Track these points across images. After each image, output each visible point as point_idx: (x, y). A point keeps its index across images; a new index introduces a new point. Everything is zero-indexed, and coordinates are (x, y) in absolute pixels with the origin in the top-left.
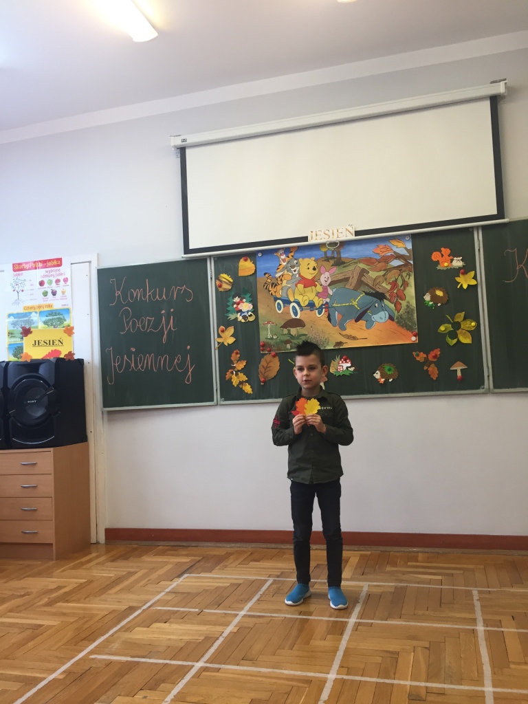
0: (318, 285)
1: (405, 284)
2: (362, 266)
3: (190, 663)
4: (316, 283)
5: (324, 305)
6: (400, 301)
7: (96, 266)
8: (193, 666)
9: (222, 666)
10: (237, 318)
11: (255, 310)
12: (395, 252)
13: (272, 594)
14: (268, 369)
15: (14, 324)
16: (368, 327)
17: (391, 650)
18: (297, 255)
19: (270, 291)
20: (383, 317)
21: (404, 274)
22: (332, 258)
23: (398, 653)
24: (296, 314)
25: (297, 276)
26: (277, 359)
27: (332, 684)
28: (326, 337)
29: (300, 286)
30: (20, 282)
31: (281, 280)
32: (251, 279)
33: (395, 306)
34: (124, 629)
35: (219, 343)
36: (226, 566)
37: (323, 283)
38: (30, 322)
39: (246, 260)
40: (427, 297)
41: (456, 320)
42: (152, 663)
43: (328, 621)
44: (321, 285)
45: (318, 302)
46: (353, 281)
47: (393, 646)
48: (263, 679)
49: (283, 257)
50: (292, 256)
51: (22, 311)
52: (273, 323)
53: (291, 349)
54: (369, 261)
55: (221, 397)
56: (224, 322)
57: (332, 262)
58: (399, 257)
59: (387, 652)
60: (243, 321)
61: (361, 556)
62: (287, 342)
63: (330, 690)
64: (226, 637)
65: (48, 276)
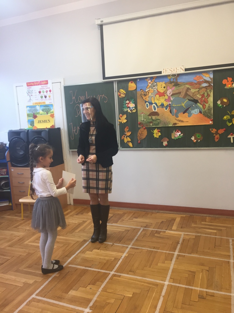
0: (166, 96)
1: (208, 96)
2: (188, 86)
3: (108, 272)
4: (165, 94)
5: (168, 105)
6: (205, 104)
7: (63, 85)
8: (110, 273)
9: (122, 274)
10: (127, 111)
11: (136, 107)
12: (204, 79)
13: (142, 236)
14: (142, 135)
15: (29, 111)
16: (189, 116)
17: (192, 270)
18: (156, 81)
19: (143, 98)
20: (197, 111)
21: (208, 91)
22: (173, 82)
23: (194, 272)
24: (155, 109)
25: (156, 91)
26: (146, 130)
27: (167, 287)
28: (169, 121)
29: (157, 95)
30: (30, 91)
31: (148, 93)
32: (134, 92)
33: (203, 106)
34: (82, 252)
35: (119, 122)
36: (123, 220)
37: (169, 95)
38: (36, 110)
39: (132, 83)
40: (219, 102)
41: (232, 114)
42: (93, 271)
43: (166, 253)
44: (167, 95)
45: (166, 104)
46: (183, 94)
47: (193, 269)
48: (138, 282)
49: (150, 81)
50: (154, 81)
51: (32, 105)
52: (144, 113)
53: (152, 126)
54: (191, 84)
55: (121, 147)
56: (122, 112)
57: (173, 84)
58: (206, 82)
59: (190, 271)
60: (130, 112)
61: (181, 217)
62: (151, 122)
63: (166, 290)
64: (123, 259)
65: (42, 89)
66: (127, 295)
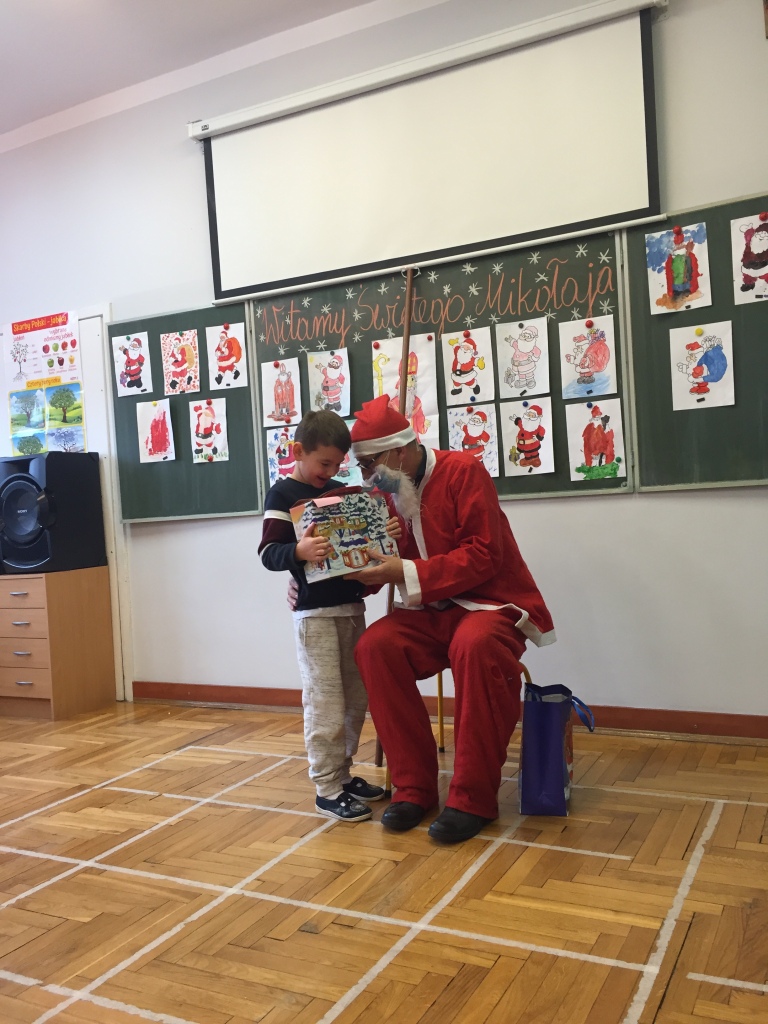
3: (76, 861)
7: (108, 321)
8: (77, 865)
9: (112, 868)
13: (271, 777)
15: (17, 407)
17: (345, 861)
23: (347, 866)
27: (222, 901)
30: (22, 348)
34: (45, 813)
36: (250, 738)
42: (36, 858)
47: (352, 856)
48: (144, 888)
51: (24, 388)
59: (339, 863)
63: (210, 909)
64: (154, 831)
65: (51, 338)
66: (77, 919)
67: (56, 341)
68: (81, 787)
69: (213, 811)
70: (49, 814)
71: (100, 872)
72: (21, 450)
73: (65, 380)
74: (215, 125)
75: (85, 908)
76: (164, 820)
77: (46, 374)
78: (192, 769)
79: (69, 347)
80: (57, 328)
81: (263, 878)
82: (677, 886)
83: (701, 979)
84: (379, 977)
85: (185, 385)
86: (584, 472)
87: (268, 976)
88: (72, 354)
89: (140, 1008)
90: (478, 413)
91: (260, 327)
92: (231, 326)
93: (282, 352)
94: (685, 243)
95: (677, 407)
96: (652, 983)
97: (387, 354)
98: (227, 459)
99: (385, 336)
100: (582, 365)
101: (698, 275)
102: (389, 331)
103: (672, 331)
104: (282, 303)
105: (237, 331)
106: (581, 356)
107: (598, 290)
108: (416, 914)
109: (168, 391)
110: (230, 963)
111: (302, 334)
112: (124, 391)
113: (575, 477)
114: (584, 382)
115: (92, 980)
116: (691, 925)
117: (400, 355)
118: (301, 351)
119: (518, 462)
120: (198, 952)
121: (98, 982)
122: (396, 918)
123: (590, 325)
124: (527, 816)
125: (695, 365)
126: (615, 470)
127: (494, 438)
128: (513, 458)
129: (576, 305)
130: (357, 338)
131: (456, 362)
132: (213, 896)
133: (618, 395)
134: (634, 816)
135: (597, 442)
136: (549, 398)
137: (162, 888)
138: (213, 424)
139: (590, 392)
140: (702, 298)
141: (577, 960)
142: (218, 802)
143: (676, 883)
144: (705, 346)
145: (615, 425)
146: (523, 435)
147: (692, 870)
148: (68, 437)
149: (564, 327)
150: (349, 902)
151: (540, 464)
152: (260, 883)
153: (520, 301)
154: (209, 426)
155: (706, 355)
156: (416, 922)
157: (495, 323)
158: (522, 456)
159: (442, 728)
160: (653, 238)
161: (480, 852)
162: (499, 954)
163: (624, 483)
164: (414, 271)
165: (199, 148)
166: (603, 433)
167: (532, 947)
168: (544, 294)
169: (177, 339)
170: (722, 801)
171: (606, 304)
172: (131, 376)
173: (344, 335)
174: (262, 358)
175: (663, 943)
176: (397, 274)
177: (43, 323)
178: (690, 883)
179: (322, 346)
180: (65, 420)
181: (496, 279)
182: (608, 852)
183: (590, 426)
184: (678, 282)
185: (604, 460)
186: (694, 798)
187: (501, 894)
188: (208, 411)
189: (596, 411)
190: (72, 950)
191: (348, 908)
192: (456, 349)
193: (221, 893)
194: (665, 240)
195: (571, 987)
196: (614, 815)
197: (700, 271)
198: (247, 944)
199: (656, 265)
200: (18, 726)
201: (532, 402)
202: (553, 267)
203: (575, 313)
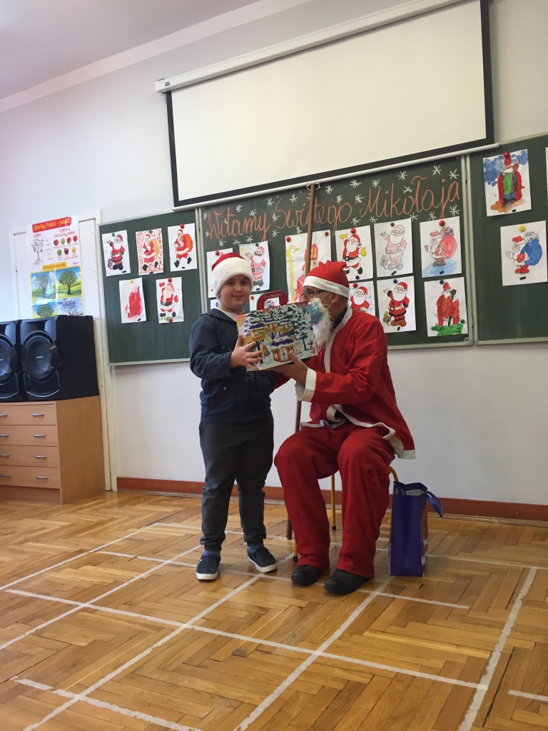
3: (77, 603)
7: (99, 222)
8: (78, 606)
9: (102, 609)
15: (36, 283)
17: (265, 606)
23: (268, 610)
27: (178, 633)
30: (39, 242)
34: (56, 569)
47: (270, 603)
48: (124, 623)
51: (41, 270)
59: (260, 607)
63: (170, 638)
64: (131, 583)
65: (61, 235)
66: (78, 644)
67: (63, 237)
68: (81, 551)
69: (172, 569)
70: (58, 570)
71: (94, 611)
72: (39, 314)
73: (70, 264)
74: (174, 82)
75: (84, 636)
76: (138, 575)
77: (56, 261)
78: (158, 540)
79: (72, 241)
80: (64, 228)
81: (207, 617)
82: (502, 628)
83: (517, 695)
84: (289, 688)
85: (153, 268)
86: (437, 330)
87: (211, 686)
88: (75, 246)
89: (122, 707)
90: (361, 288)
91: (206, 226)
92: (186, 226)
93: (221, 244)
94: (512, 164)
95: (506, 282)
96: (483, 697)
97: (296, 246)
98: (183, 320)
99: (295, 233)
100: (436, 253)
101: (522, 187)
102: (298, 228)
103: (501, 228)
104: (221, 208)
105: (189, 229)
106: (435, 246)
107: (448, 199)
108: (315, 645)
109: (141, 272)
110: (184, 677)
111: (235, 232)
112: (111, 272)
113: (431, 333)
114: (438, 265)
115: (87, 687)
116: (512, 656)
117: (305, 246)
118: (235, 243)
119: (390, 323)
120: (162, 669)
121: (92, 689)
122: (301, 647)
123: (442, 224)
124: (395, 576)
125: (519, 253)
126: (460, 329)
127: (372, 306)
128: (387, 320)
129: (433, 209)
130: (275, 234)
131: (345, 251)
132: (172, 629)
133: (463, 274)
134: (471, 578)
135: (447, 308)
136: (412, 277)
137: (136, 623)
138: (172, 296)
139: (442, 272)
140: (525, 204)
141: (429, 680)
142: (176, 563)
143: (501, 625)
144: (526, 239)
145: (460, 297)
146: (393, 303)
147: (513, 616)
148: (71, 305)
149: (422, 225)
150: (266, 636)
151: (405, 324)
152: (204, 620)
153: (392, 207)
154: (170, 297)
155: (527, 245)
156: (315, 650)
157: (374, 223)
158: (393, 319)
159: (333, 512)
160: (489, 161)
161: (361, 601)
162: (373, 674)
163: (466, 338)
164: (316, 186)
165: (163, 98)
166: (451, 302)
167: (397, 670)
168: (409, 202)
169: (147, 235)
170: (535, 568)
171: (454, 208)
172: (115, 262)
173: (265, 232)
174: (208, 249)
175: (491, 668)
176: (304, 188)
177: (53, 224)
178: (511, 626)
179: (250, 239)
180: (69, 293)
181: (375, 190)
182: (453, 603)
183: (442, 297)
184: (507, 192)
185: (452, 322)
186: (515, 565)
187: (375, 631)
188: (169, 286)
189: (446, 286)
190: (74, 665)
191: (267, 639)
192: (346, 242)
193: (178, 627)
194: (498, 162)
195: (425, 698)
196: (457, 576)
197: (523, 184)
198: (196, 663)
199: (491, 180)
200: (36, 508)
201: (400, 280)
202: (416, 182)
203: (432, 215)
